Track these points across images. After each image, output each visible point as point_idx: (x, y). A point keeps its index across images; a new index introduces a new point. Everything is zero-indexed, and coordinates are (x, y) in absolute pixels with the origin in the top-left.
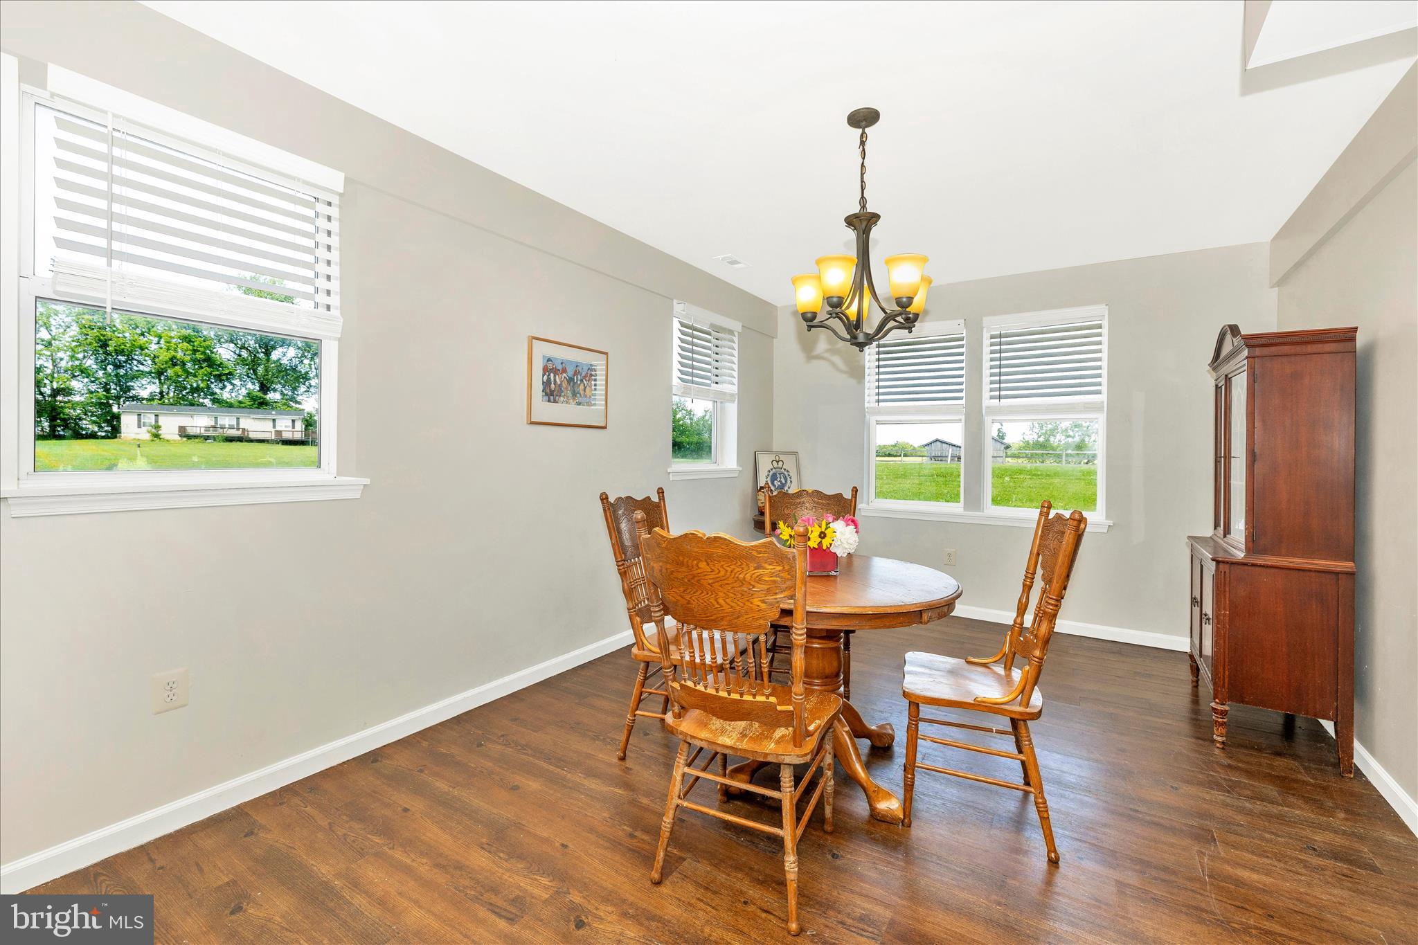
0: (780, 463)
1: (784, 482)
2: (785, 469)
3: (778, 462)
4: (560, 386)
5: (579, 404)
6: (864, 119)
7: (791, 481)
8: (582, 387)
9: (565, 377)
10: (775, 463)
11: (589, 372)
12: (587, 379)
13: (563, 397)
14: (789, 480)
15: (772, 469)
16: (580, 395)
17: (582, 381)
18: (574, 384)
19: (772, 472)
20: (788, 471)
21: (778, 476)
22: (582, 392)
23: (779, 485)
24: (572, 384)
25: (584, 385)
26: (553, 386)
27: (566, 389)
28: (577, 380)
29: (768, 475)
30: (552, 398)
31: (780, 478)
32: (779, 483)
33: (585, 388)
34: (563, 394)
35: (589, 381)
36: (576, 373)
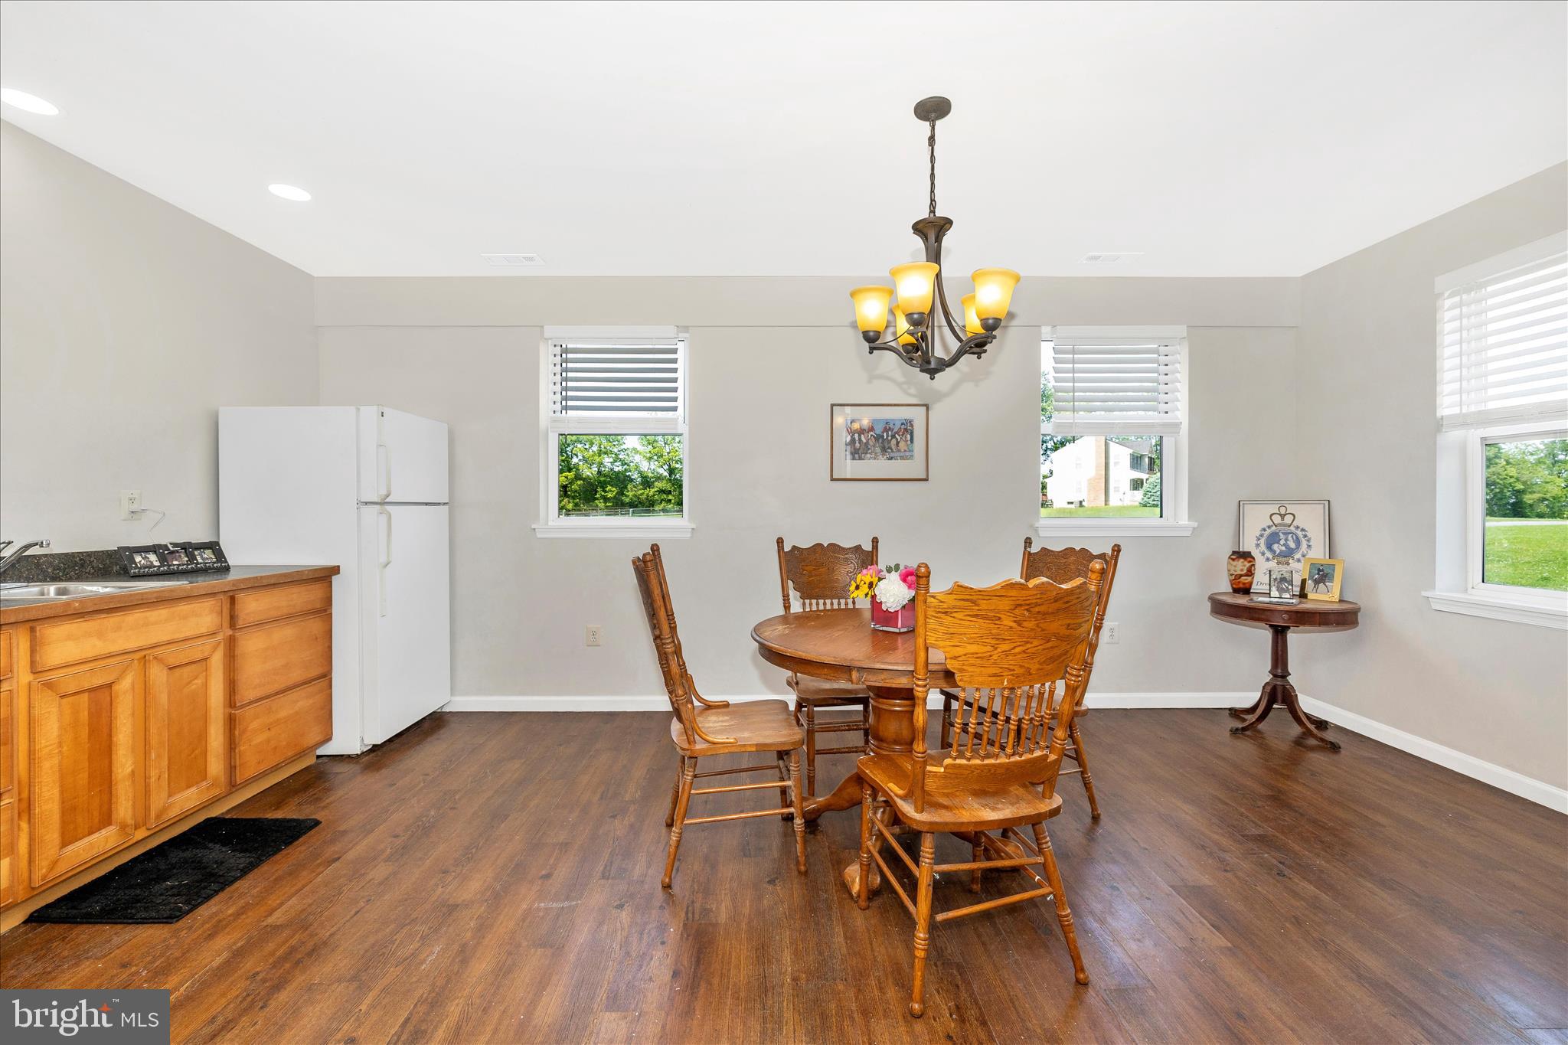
0: (1288, 519)
1: (1292, 545)
2: (1297, 528)
3: (1283, 516)
4: (867, 443)
5: (891, 458)
6: (933, 110)
7: (1309, 546)
8: (894, 442)
9: (872, 435)
10: (1277, 519)
11: (903, 427)
12: (901, 433)
13: (871, 453)
14: (1304, 543)
15: (1269, 527)
16: (891, 449)
17: (893, 436)
18: (884, 440)
19: (1268, 532)
20: (1303, 530)
21: (1282, 536)
22: (893, 447)
23: (1281, 551)
24: (880, 441)
25: (897, 439)
26: (857, 445)
27: (874, 446)
28: (888, 436)
29: (1262, 536)
30: (857, 456)
31: (1286, 540)
32: (1284, 548)
33: (898, 443)
34: (870, 451)
35: (902, 435)
36: (886, 430)
